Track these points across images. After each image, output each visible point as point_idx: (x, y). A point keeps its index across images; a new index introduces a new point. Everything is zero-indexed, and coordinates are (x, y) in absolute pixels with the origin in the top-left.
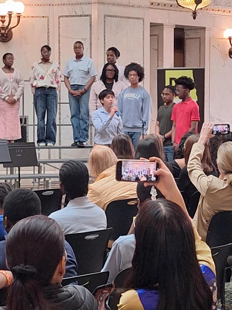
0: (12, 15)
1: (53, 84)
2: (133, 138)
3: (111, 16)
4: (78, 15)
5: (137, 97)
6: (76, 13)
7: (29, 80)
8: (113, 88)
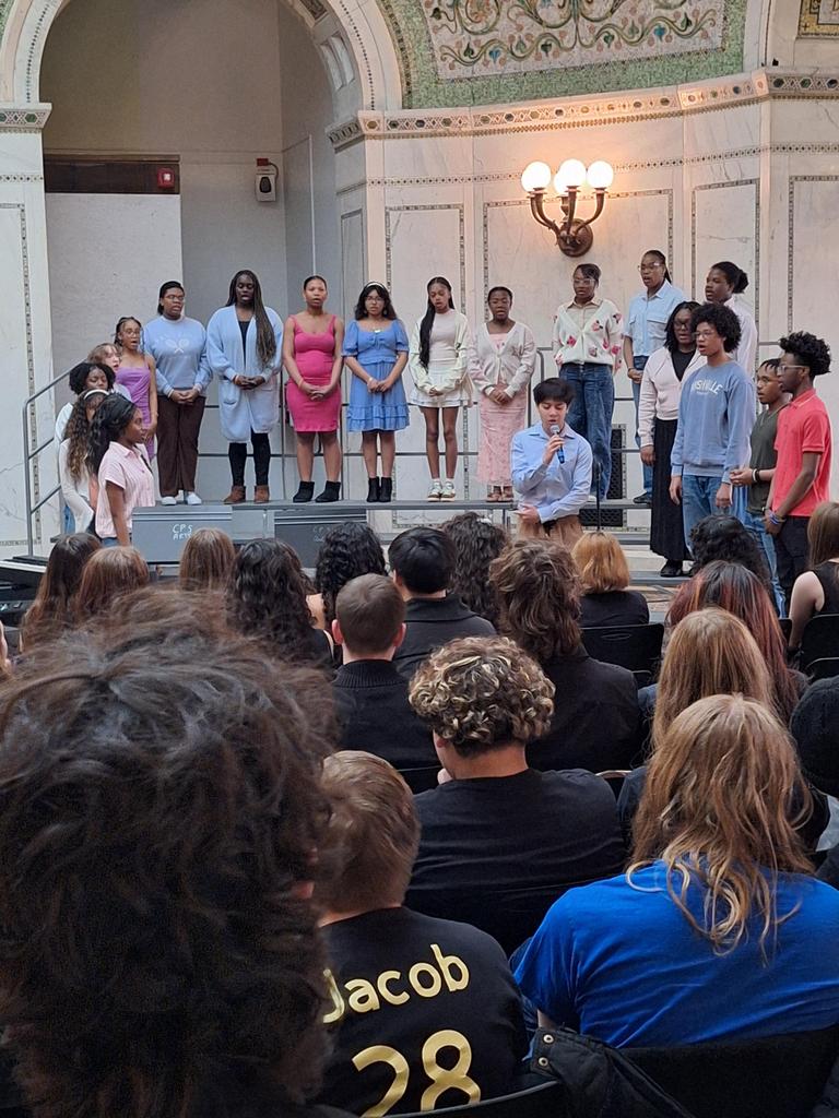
0: (578, 194)
2: (707, 491)
3: (813, 178)
4: (732, 183)
5: (714, 389)
6: (728, 178)
8: (690, 365)
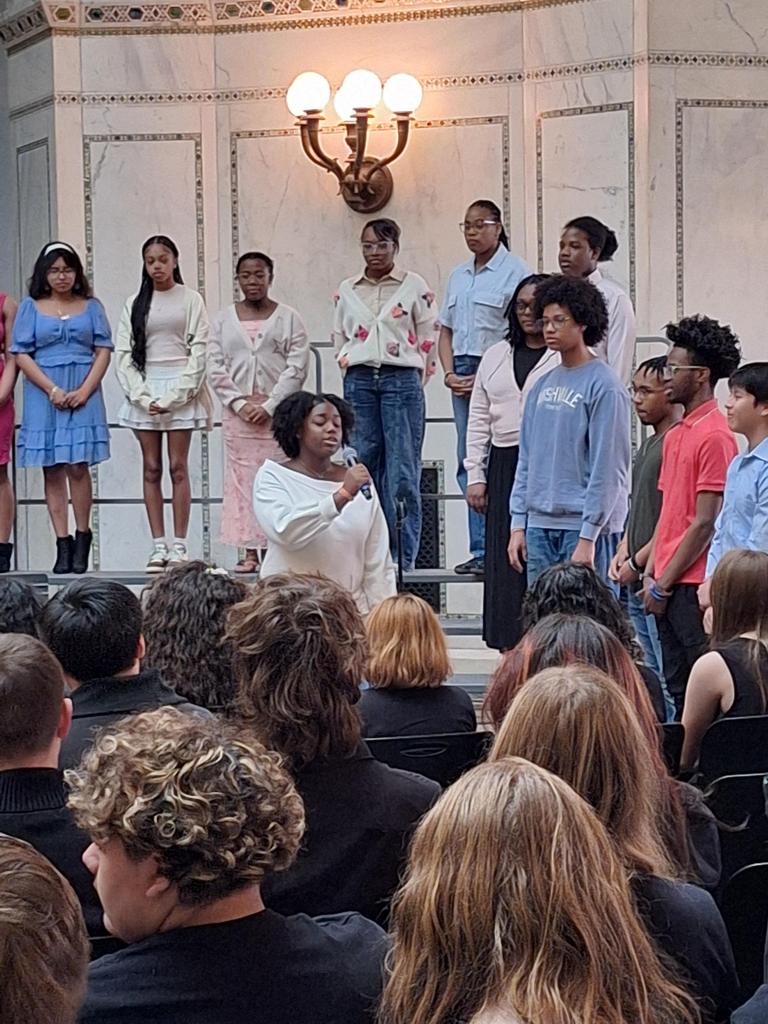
1: (397, 355)
3: (710, 103)
4: (594, 108)
5: (570, 400)
6: (588, 101)
7: (329, 340)
8: (537, 366)
